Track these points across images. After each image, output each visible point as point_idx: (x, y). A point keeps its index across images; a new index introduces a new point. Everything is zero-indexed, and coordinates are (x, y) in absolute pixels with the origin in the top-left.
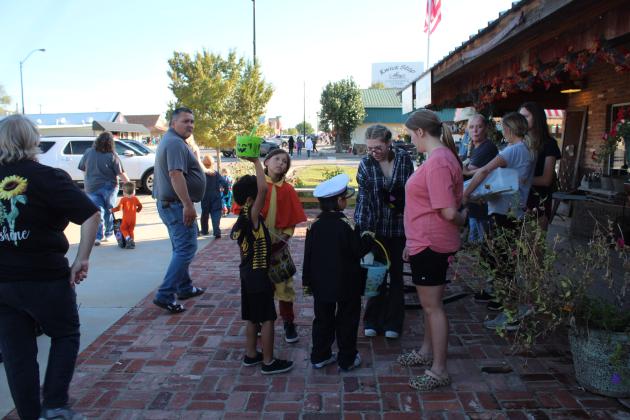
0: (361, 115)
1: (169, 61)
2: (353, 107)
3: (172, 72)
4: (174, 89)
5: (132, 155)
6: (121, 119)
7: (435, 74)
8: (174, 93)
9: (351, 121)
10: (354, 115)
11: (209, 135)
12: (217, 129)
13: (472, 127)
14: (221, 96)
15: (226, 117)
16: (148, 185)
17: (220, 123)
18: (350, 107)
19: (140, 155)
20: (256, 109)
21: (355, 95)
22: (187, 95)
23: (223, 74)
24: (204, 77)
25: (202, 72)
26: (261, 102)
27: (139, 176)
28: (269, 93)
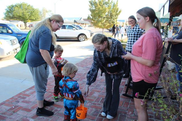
1: (89, 1)
3: (90, 5)
4: (90, 10)
5: (75, 30)
6: (82, 20)
11: (100, 24)
12: (102, 23)
14: (104, 12)
15: (105, 19)
16: (80, 39)
17: (103, 21)
20: (115, 16)
22: (94, 12)
23: (106, 6)
24: (99, 6)
25: (99, 5)
26: (117, 15)
27: (77, 36)
28: (120, 12)
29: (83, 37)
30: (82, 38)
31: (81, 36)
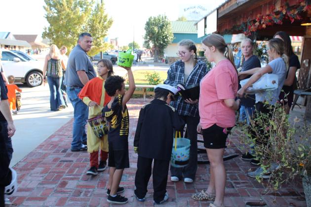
0: (171, 38)
2: (166, 32)
3: (46, 6)
4: (47, 18)
5: (18, 61)
6: (11, 37)
7: (220, 11)
8: (48, 20)
9: (164, 42)
10: (167, 37)
13: (243, 47)
14: (79, 23)
16: (30, 81)
18: (163, 33)
19: (24, 61)
20: (102, 32)
21: (167, 25)
22: (56, 22)
23: (80, 9)
24: (68, 10)
25: (66, 7)
26: (105, 28)
27: (23, 76)
28: (110, 22)
29: (38, 76)
30: (35, 80)
31: (32, 75)
